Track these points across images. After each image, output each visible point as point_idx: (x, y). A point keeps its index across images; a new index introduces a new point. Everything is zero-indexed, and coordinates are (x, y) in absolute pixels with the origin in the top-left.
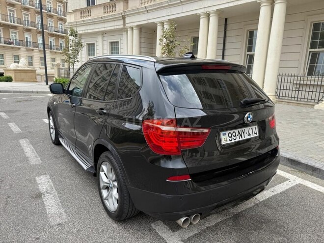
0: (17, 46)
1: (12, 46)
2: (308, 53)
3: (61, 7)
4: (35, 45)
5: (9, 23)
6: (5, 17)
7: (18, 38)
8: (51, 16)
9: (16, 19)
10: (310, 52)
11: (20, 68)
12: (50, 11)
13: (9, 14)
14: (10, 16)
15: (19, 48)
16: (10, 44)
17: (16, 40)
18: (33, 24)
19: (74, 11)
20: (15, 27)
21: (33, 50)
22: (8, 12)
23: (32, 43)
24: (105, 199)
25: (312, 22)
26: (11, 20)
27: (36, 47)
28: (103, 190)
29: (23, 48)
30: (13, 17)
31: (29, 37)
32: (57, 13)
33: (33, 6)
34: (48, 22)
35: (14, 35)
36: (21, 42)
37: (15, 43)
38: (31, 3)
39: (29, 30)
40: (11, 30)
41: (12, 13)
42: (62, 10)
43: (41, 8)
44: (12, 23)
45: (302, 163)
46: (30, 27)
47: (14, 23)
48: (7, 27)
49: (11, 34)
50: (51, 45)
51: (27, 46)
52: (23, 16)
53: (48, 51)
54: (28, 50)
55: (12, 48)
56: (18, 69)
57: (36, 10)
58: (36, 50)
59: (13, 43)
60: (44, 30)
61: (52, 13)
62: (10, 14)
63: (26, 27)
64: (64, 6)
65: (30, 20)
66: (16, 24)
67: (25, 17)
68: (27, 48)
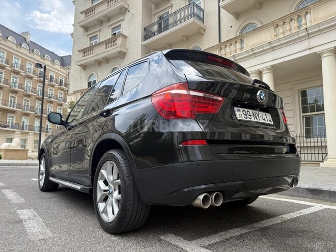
0: (12, 129)
1: (7, 129)
2: (302, 117)
3: (62, 94)
4: (31, 128)
5: (9, 107)
6: (5, 102)
7: (14, 122)
8: (51, 102)
9: (15, 105)
10: (303, 116)
11: (12, 148)
12: (51, 98)
13: (9, 100)
14: (11, 102)
15: (14, 132)
16: (6, 127)
17: (12, 123)
18: (32, 109)
19: (75, 92)
20: (13, 112)
21: (28, 133)
22: (10, 98)
23: (28, 126)
24: (102, 213)
25: (299, 90)
26: (11, 105)
27: (32, 131)
28: (100, 203)
29: (18, 132)
30: (14, 103)
31: (26, 121)
32: (57, 99)
33: (35, 93)
34: (48, 107)
35: (11, 119)
36: (17, 126)
37: (10, 126)
38: (34, 90)
39: (27, 115)
40: (9, 115)
41: (13, 99)
42: (63, 96)
43: (43, 95)
44: (12, 108)
45: (324, 191)
46: (29, 112)
47: (13, 107)
48: (5, 111)
49: (8, 118)
50: (47, 128)
51: (23, 129)
52: (24, 102)
53: (43, 134)
54: (22, 133)
55: (7, 131)
56: (9, 148)
57: (37, 96)
58: (31, 133)
59: (8, 126)
60: (43, 115)
61: (53, 99)
62: (11, 100)
63: (25, 111)
64: (64, 93)
65: (29, 105)
66: (15, 109)
67: (25, 103)
68: (23, 131)
